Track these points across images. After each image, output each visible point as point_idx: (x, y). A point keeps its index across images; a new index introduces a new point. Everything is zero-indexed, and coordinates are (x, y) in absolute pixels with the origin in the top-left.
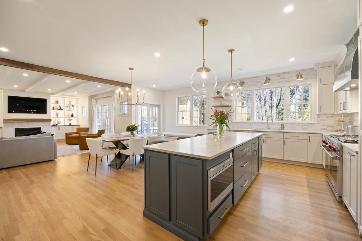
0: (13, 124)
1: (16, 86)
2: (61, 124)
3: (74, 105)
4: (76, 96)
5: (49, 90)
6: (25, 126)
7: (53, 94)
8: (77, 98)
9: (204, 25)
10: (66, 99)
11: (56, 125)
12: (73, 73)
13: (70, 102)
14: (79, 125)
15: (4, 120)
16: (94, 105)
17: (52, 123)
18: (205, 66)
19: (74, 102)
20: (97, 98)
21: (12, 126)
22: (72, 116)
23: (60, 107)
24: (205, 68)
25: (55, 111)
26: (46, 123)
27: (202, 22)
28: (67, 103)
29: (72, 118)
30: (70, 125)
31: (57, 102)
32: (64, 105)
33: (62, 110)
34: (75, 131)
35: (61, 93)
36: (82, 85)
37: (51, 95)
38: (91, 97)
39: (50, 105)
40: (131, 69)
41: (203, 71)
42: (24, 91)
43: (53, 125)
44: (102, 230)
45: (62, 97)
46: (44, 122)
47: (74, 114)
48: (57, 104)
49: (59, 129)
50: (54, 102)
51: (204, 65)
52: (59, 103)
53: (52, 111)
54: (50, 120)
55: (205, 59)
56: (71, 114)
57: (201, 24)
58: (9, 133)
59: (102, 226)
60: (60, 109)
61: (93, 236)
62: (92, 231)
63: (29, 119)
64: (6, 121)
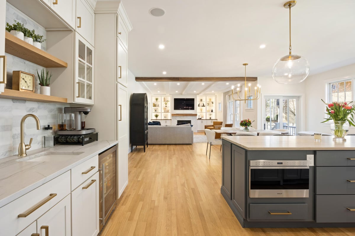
0: (176, 117)
1: (177, 92)
2: (204, 118)
3: (213, 102)
4: (215, 94)
5: (195, 92)
6: (182, 119)
7: (198, 94)
8: (215, 96)
9: (290, 8)
10: (207, 97)
11: (200, 119)
12: (203, 78)
13: (210, 99)
14: (217, 119)
15: (172, 115)
16: (227, 101)
17: (198, 117)
18: (292, 54)
19: (213, 100)
20: (229, 94)
21: (176, 119)
22: (212, 111)
23: (203, 104)
24: (293, 56)
25: (200, 107)
26: (194, 117)
27: (288, 4)
28: (208, 100)
29: (212, 113)
30: (210, 119)
31: (201, 100)
32: (206, 102)
33: (205, 106)
34: (212, 124)
35: (203, 93)
36: (213, 85)
37: (197, 95)
38: (225, 94)
39: (197, 103)
40: (245, 65)
41: (289, 60)
42: (181, 94)
43: (198, 119)
44: (192, 188)
45: (205, 96)
46: (193, 116)
47: (213, 110)
48: (201, 102)
49: (202, 122)
50: (200, 101)
51: (290, 53)
52: (203, 100)
53: (198, 107)
54: (196, 115)
55: (291, 45)
56: (211, 110)
57: (287, 6)
58: (174, 123)
59: (193, 187)
60: (204, 106)
61: (185, 188)
62: (186, 186)
63: (184, 114)
64: (173, 115)
